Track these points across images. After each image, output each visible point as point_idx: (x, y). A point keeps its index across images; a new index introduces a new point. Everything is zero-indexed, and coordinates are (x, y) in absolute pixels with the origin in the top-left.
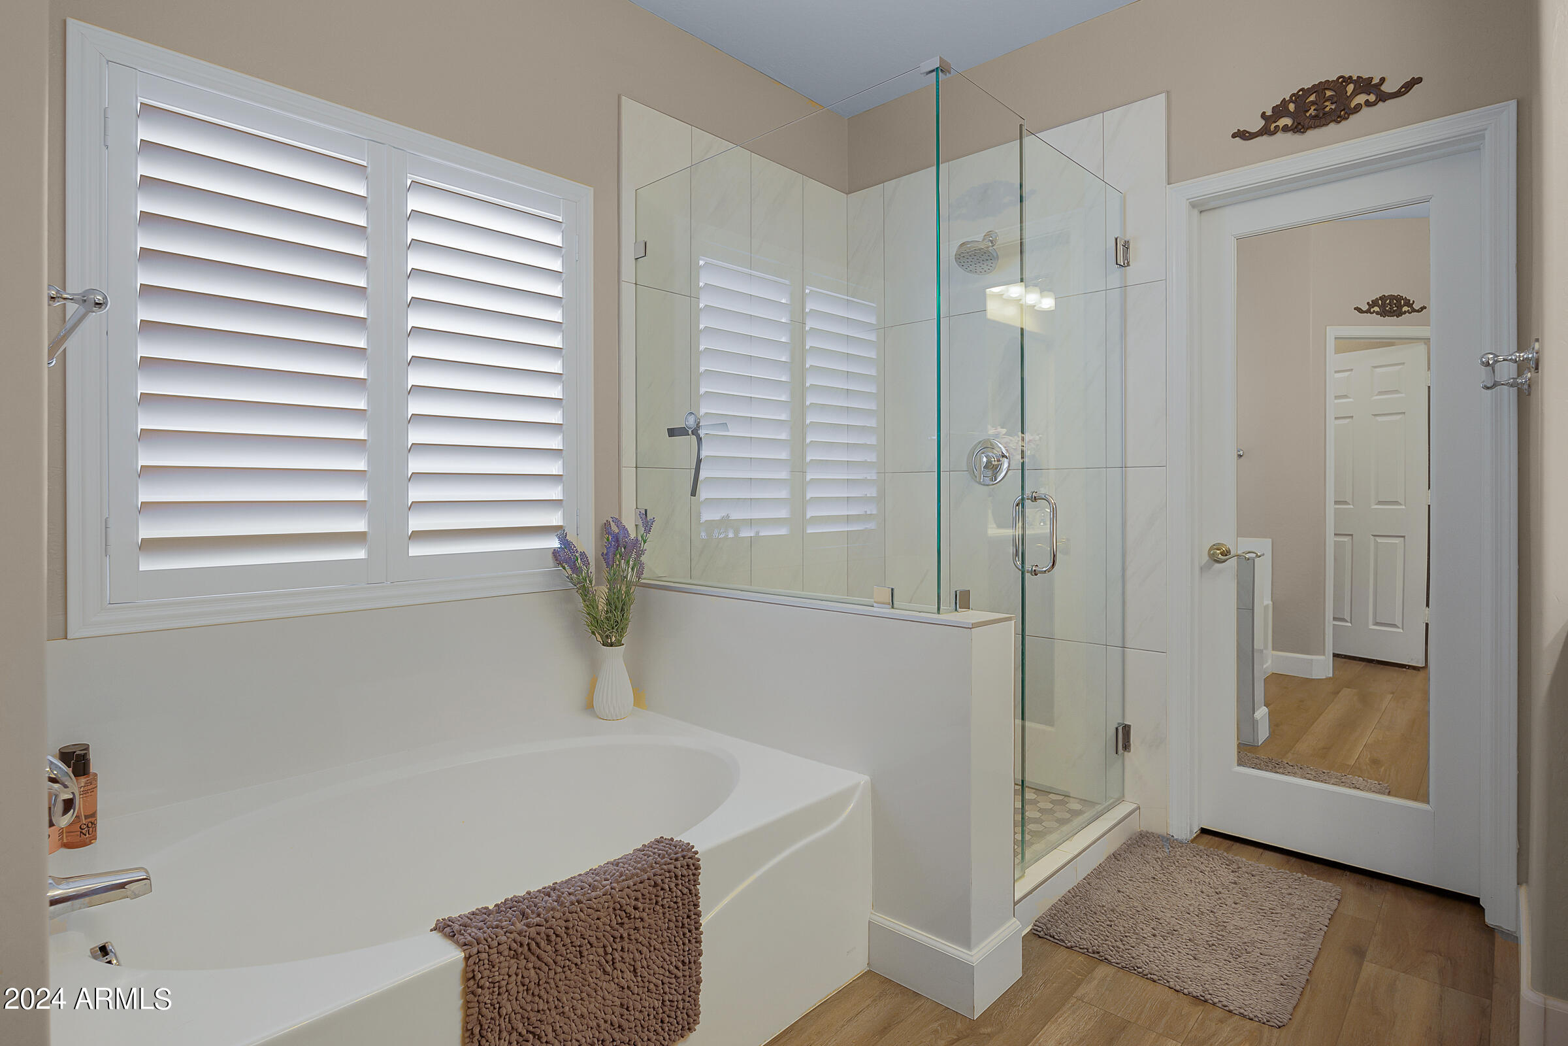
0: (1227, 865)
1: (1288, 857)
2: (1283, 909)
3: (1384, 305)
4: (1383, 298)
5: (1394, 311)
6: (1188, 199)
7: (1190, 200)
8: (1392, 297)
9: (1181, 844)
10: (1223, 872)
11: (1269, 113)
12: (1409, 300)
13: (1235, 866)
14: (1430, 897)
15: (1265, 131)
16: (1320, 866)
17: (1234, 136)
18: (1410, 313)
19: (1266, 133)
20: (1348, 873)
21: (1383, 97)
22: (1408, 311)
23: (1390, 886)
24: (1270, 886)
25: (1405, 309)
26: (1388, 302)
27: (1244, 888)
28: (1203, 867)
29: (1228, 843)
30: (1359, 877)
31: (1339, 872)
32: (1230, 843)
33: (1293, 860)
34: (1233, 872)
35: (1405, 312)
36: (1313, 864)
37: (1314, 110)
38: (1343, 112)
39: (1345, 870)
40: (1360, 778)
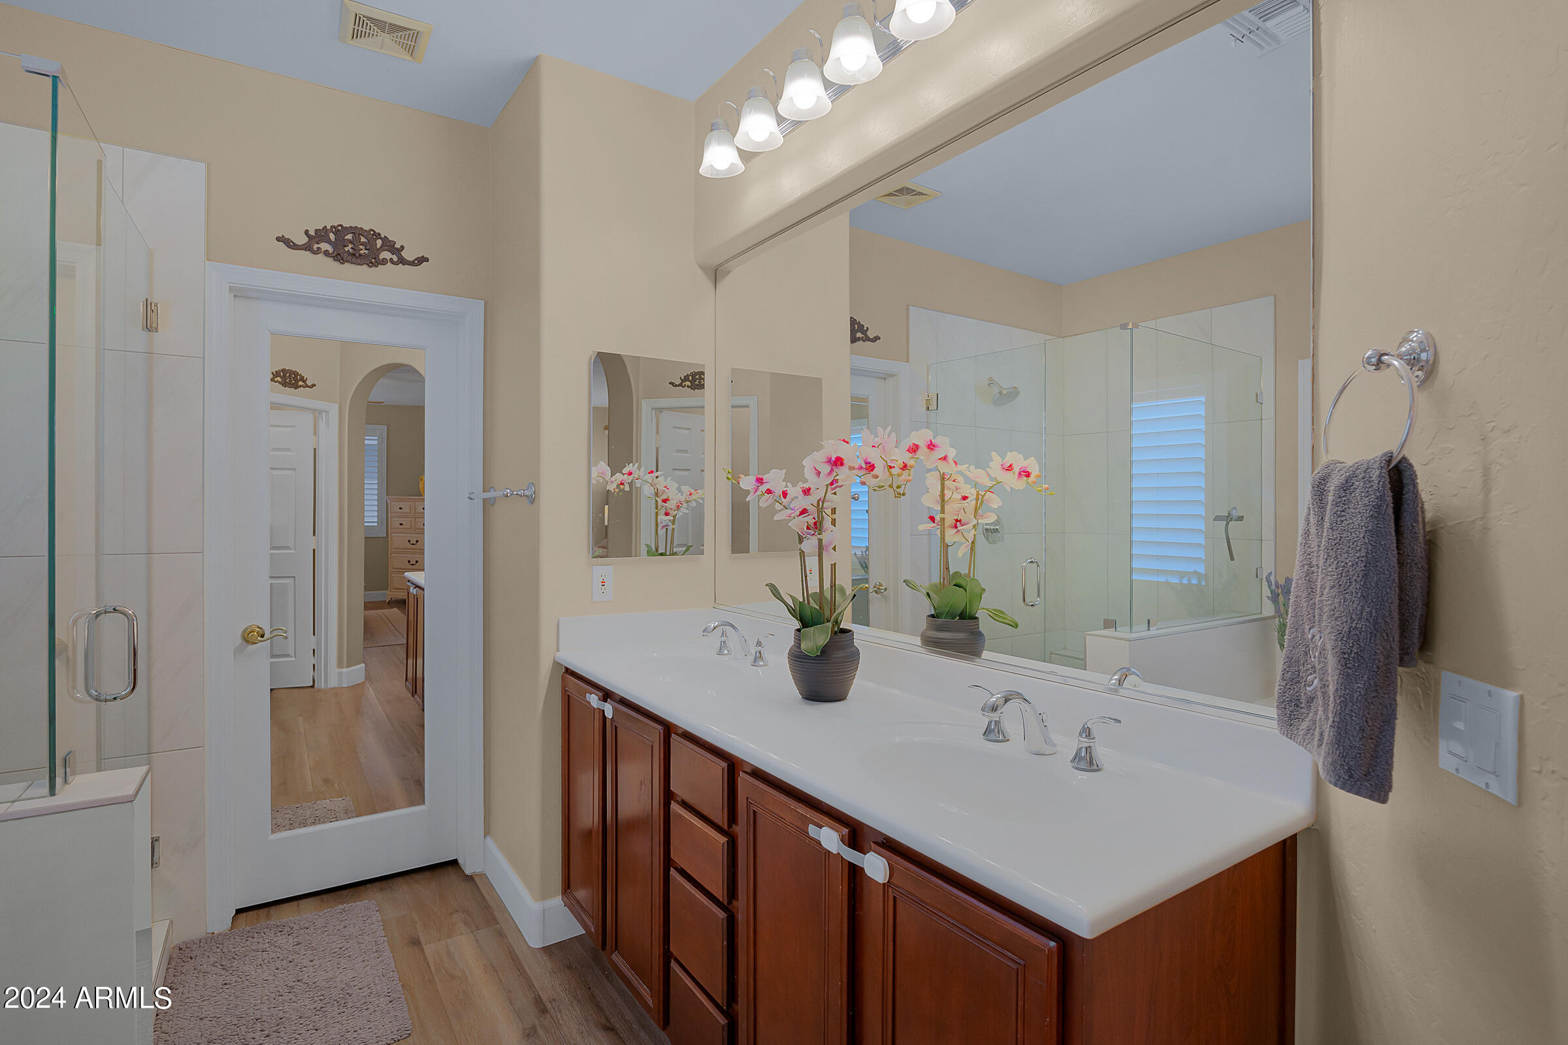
0: (280, 932)
1: (320, 897)
2: (348, 942)
3: (284, 376)
4: (283, 370)
5: (293, 384)
6: (229, 283)
7: (231, 285)
8: (291, 372)
9: (223, 935)
10: (281, 940)
11: (312, 233)
12: (303, 377)
13: (287, 929)
14: (427, 874)
15: (307, 247)
16: (348, 890)
17: (278, 239)
18: (304, 387)
19: (309, 250)
20: (369, 885)
21: (402, 261)
22: (302, 386)
23: (401, 879)
24: (326, 929)
25: (301, 383)
26: (288, 375)
27: (309, 944)
28: (261, 946)
29: (264, 911)
30: (378, 884)
31: (363, 888)
32: (265, 910)
33: (325, 897)
34: (289, 935)
35: (301, 386)
36: (341, 892)
37: (352, 248)
38: (374, 261)
39: (366, 884)
40: (327, 800)
